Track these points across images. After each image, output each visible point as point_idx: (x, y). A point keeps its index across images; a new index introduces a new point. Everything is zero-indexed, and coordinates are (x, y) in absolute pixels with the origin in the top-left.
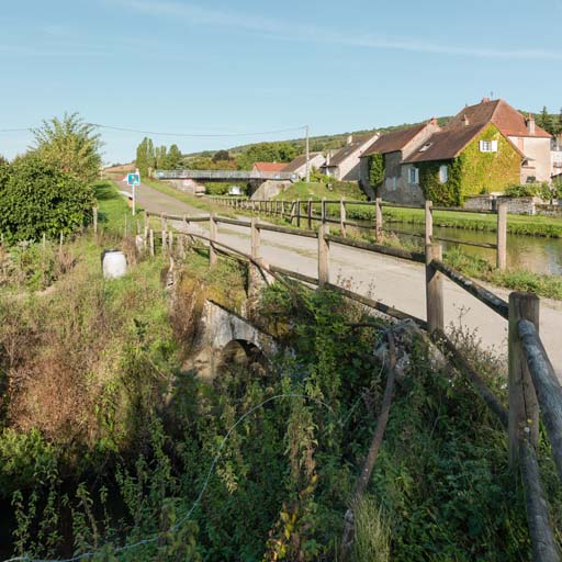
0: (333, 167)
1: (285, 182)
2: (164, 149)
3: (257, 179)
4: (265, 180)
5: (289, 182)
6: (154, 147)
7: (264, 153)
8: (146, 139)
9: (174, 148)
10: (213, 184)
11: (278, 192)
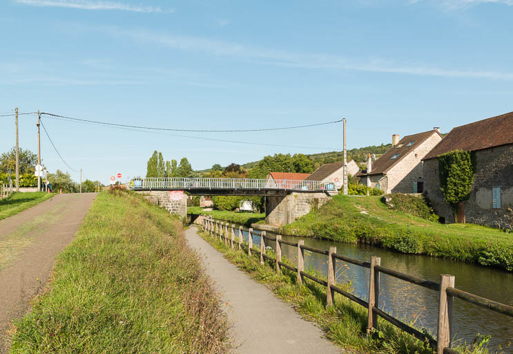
0: (378, 175)
1: (317, 195)
2: (175, 163)
3: (278, 191)
4: (289, 192)
5: (323, 195)
6: (165, 160)
7: (278, 165)
8: (156, 152)
9: (184, 161)
10: (222, 198)
11: (308, 209)
